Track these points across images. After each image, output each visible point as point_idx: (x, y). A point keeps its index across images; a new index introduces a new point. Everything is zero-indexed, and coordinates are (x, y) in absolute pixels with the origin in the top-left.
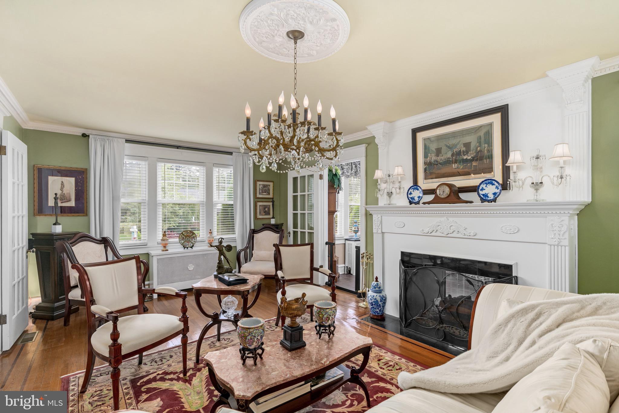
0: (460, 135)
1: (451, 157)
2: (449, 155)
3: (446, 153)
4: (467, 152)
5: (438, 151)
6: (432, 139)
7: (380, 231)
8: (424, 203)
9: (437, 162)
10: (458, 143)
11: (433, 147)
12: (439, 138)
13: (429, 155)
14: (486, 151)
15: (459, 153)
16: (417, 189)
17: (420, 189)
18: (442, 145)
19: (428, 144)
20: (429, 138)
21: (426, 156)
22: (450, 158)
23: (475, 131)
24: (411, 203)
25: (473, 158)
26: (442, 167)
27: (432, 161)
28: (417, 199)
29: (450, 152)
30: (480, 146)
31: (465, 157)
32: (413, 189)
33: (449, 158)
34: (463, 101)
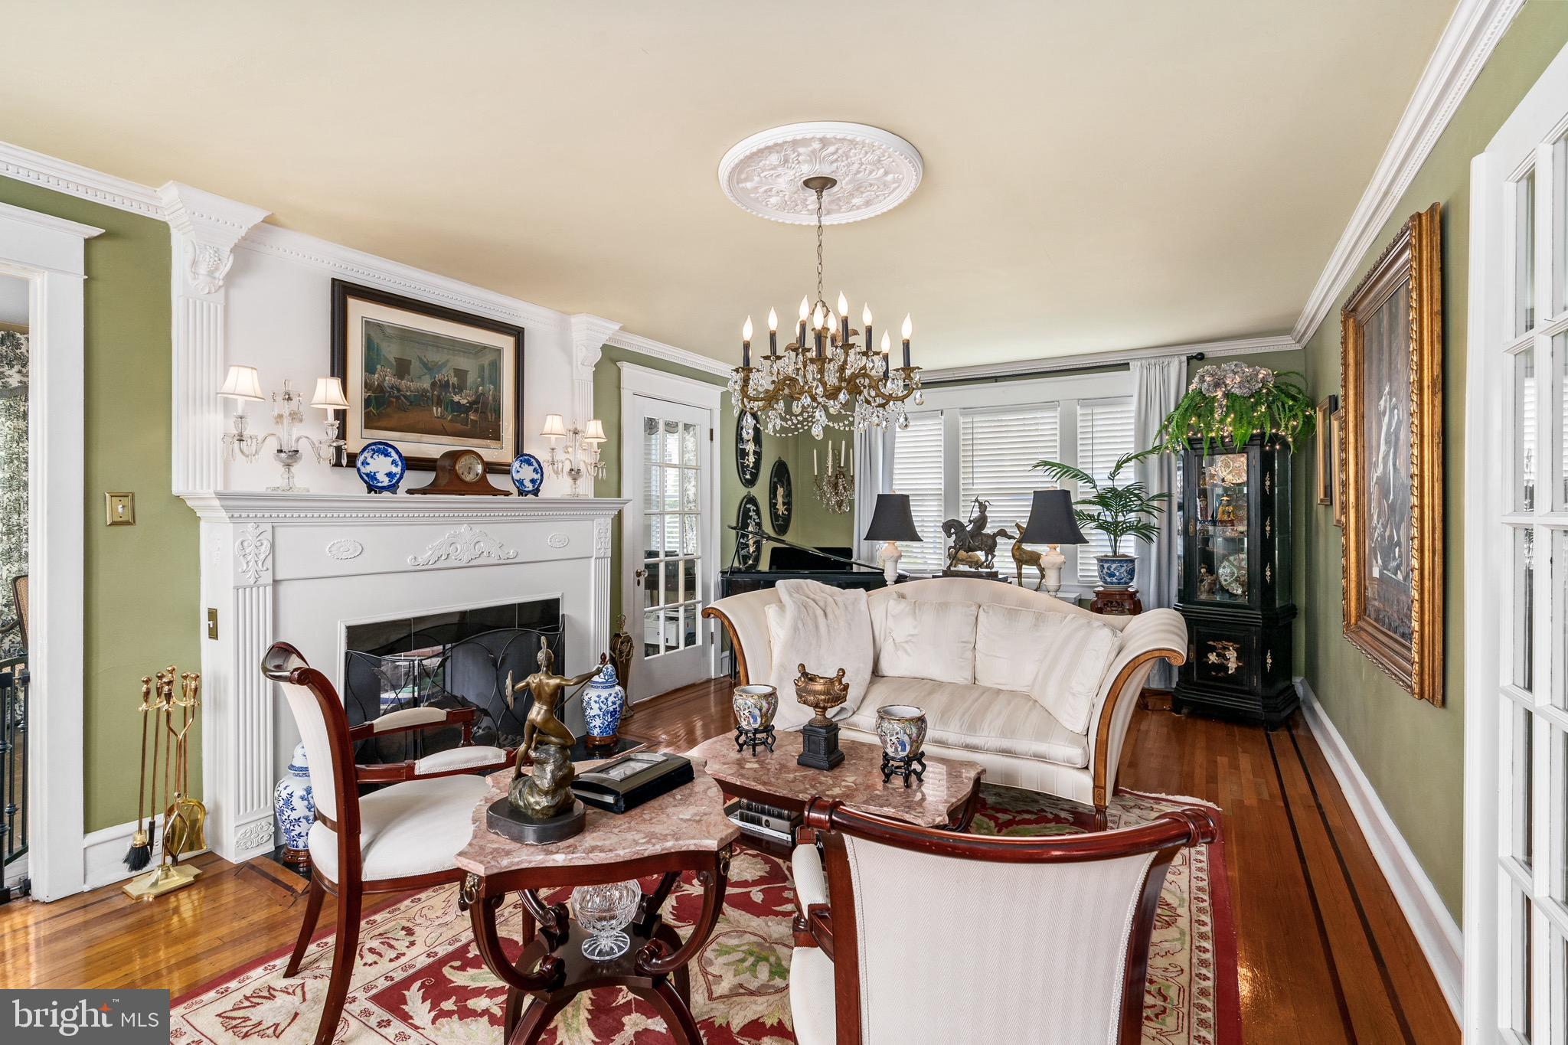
0: (448, 349)
1: (429, 389)
2: (426, 384)
3: (420, 378)
4: (460, 388)
5: (402, 368)
6: (389, 331)
7: (268, 578)
8: (410, 492)
9: (399, 390)
10: (445, 364)
11: (391, 351)
12: (406, 335)
13: (379, 367)
14: (490, 398)
15: (445, 385)
16: (382, 453)
17: (393, 454)
18: (412, 354)
19: (376, 339)
20: (379, 325)
21: (369, 367)
22: (428, 391)
23: (476, 353)
24: (371, 489)
25: (471, 403)
26: (410, 407)
27: (386, 385)
28: (385, 481)
29: (428, 376)
30: (482, 384)
31: (456, 398)
32: (373, 450)
33: (425, 391)
34: (458, 280)
